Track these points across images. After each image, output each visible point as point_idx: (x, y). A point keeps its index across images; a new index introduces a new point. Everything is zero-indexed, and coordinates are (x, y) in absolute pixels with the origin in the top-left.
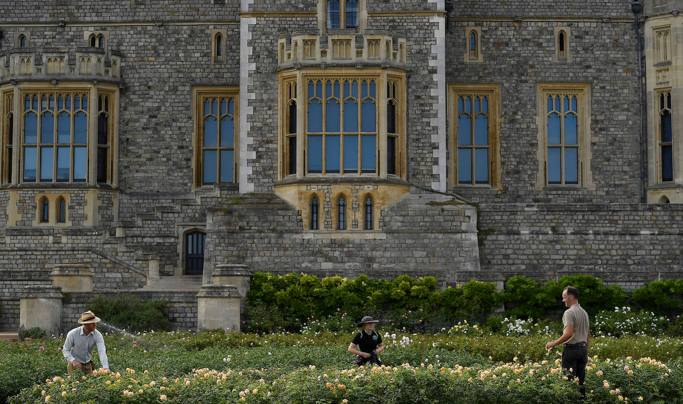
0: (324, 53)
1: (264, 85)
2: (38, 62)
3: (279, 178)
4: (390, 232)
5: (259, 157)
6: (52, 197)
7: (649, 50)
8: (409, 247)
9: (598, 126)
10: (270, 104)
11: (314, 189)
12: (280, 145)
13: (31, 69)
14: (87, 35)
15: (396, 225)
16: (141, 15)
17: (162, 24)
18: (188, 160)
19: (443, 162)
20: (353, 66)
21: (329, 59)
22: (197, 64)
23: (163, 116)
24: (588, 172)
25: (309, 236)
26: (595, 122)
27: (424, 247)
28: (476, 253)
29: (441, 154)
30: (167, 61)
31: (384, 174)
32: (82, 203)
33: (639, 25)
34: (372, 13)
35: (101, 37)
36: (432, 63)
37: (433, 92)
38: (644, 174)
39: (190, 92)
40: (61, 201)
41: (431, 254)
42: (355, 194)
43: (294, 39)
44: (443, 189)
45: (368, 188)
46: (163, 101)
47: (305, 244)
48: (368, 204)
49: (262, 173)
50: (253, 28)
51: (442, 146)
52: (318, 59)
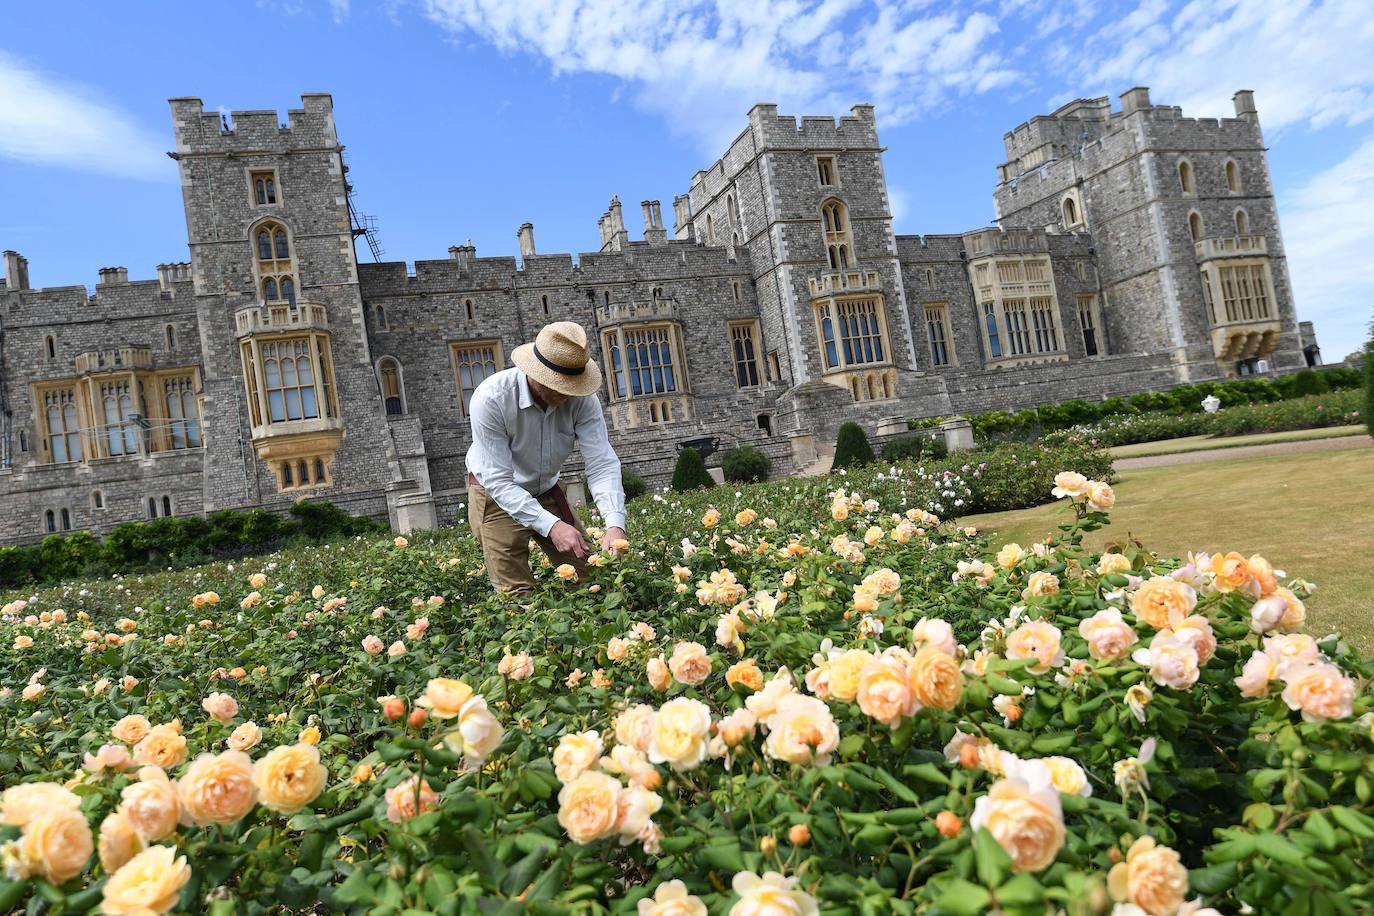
0: (844, 285)
1: (805, 310)
2: (632, 310)
3: (824, 371)
4: (901, 398)
5: (810, 358)
6: (657, 403)
7: (974, 280)
8: (914, 406)
9: (956, 329)
10: (810, 322)
11: (855, 374)
12: (821, 349)
13: (627, 314)
14: (651, 289)
15: (904, 393)
16: (685, 274)
17: (700, 279)
18: (731, 371)
19: (912, 351)
20: (863, 292)
21: (848, 288)
22: (726, 305)
23: (710, 342)
24: (955, 356)
25: (857, 405)
26: (953, 325)
27: (922, 404)
28: (950, 405)
29: (910, 346)
30: (707, 304)
31: (890, 362)
32: (679, 405)
33: (965, 266)
34: (859, 259)
35: (660, 291)
36: (896, 289)
37: (900, 309)
38: (982, 355)
39: (725, 326)
40: (664, 407)
41: (926, 408)
42: (877, 376)
43: (823, 278)
44: (915, 368)
45: (885, 371)
46: (709, 332)
47: (856, 411)
48: (885, 380)
49: (813, 369)
50: (791, 272)
51: (911, 341)
52: (842, 289)
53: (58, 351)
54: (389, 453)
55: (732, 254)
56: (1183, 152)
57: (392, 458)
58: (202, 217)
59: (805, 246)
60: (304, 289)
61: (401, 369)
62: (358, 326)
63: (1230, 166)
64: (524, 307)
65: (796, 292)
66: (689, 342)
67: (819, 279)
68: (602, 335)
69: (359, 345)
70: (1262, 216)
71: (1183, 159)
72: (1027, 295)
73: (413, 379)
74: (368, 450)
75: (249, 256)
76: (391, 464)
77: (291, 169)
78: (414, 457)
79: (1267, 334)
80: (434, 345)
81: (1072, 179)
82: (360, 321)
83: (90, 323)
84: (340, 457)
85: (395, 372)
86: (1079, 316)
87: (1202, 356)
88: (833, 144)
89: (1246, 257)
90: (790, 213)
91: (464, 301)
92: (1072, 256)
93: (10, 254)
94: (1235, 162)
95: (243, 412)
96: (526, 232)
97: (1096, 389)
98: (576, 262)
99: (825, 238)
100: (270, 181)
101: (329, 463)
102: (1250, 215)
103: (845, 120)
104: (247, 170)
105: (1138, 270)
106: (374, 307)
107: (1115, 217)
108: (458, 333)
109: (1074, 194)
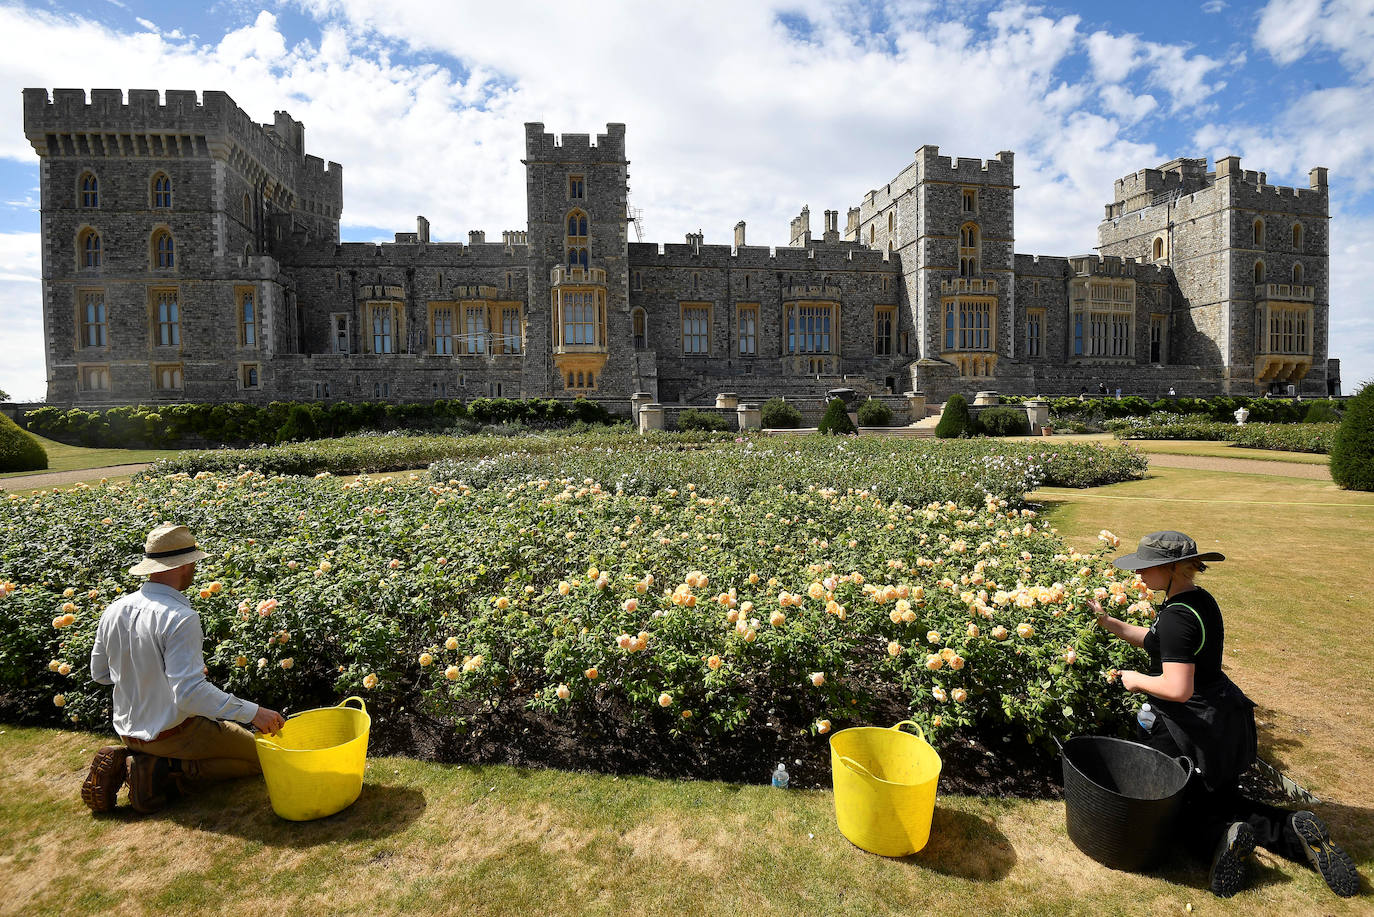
0: (968, 288)
1: (934, 303)
2: (808, 290)
3: (942, 351)
4: (997, 377)
5: (932, 339)
6: (816, 359)
7: (1071, 293)
8: (1006, 384)
9: (1050, 329)
10: (937, 313)
11: (965, 355)
12: (943, 334)
14: (823, 277)
15: (1000, 374)
16: (849, 268)
17: (860, 273)
18: (872, 341)
20: (982, 295)
21: (970, 292)
22: (876, 294)
23: (860, 319)
24: (1045, 350)
25: (962, 379)
26: (1048, 327)
28: (1034, 387)
29: (1011, 340)
30: (862, 291)
31: (994, 349)
32: (831, 363)
33: (1066, 282)
34: (982, 269)
35: (829, 279)
36: (1009, 294)
37: (1009, 310)
38: (1067, 351)
39: (873, 308)
41: (1015, 387)
42: (982, 358)
43: (953, 281)
44: (1012, 356)
45: (988, 355)
46: (860, 312)
48: (987, 362)
49: (934, 347)
50: (929, 275)
51: (1012, 336)
52: (965, 291)
53: (444, 283)
54: (634, 373)
55: (886, 257)
56: (1260, 211)
57: (636, 377)
58: (537, 204)
59: (943, 256)
60: (594, 257)
61: (646, 317)
62: (625, 286)
63: (1297, 229)
64: (732, 283)
65: (931, 290)
66: (845, 318)
67: (950, 282)
68: (784, 307)
69: (624, 299)
70: (1316, 271)
71: (1259, 218)
72: (1112, 310)
73: (654, 324)
74: (621, 369)
75: (563, 232)
76: (634, 381)
77: (594, 175)
78: (648, 377)
79: (1300, 366)
80: (670, 303)
81: (1165, 223)
82: (626, 282)
83: (464, 267)
84: (603, 373)
85: (643, 319)
86: (1150, 331)
87: (1244, 375)
88: (978, 180)
89: (1296, 301)
90: (936, 230)
91: (693, 274)
92: (1154, 282)
93: (421, 218)
94: (1301, 224)
95: (549, 335)
96: (740, 229)
97: (1152, 389)
98: (773, 253)
99: (959, 252)
100: (580, 183)
101: (597, 375)
102: (1306, 269)
103: (990, 163)
104: (567, 174)
105: (1205, 301)
106: (635, 272)
107: (1194, 257)
108: (685, 296)
109: (1164, 235)
